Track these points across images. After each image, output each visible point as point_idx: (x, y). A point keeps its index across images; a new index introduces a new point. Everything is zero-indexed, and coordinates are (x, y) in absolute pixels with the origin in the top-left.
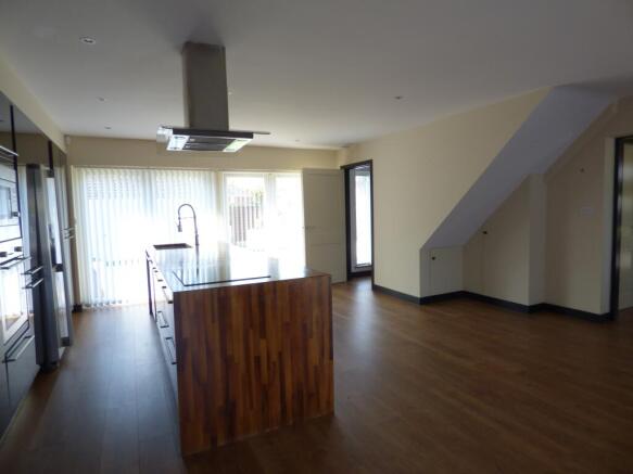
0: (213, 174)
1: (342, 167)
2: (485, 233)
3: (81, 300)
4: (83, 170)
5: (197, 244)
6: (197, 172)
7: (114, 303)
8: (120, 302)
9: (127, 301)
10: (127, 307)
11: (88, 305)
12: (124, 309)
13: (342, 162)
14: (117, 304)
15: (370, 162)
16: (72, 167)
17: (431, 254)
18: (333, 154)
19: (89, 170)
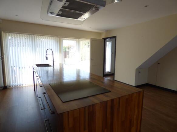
0: (58, 38)
1: (103, 39)
2: (159, 64)
3: (7, 84)
4: (7, 34)
5: (54, 65)
6: (52, 37)
7: (20, 85)
8: (22, 85)
9: (25, 85)
10: (25, 87)
11: (9, 86)
12: (24, 88)
13: (103, 36)
14: (21, 86)
15: (115, 37)
16: (3, 32)
17: (139, 71)
18: (100, 34)
19: (10, 34)
